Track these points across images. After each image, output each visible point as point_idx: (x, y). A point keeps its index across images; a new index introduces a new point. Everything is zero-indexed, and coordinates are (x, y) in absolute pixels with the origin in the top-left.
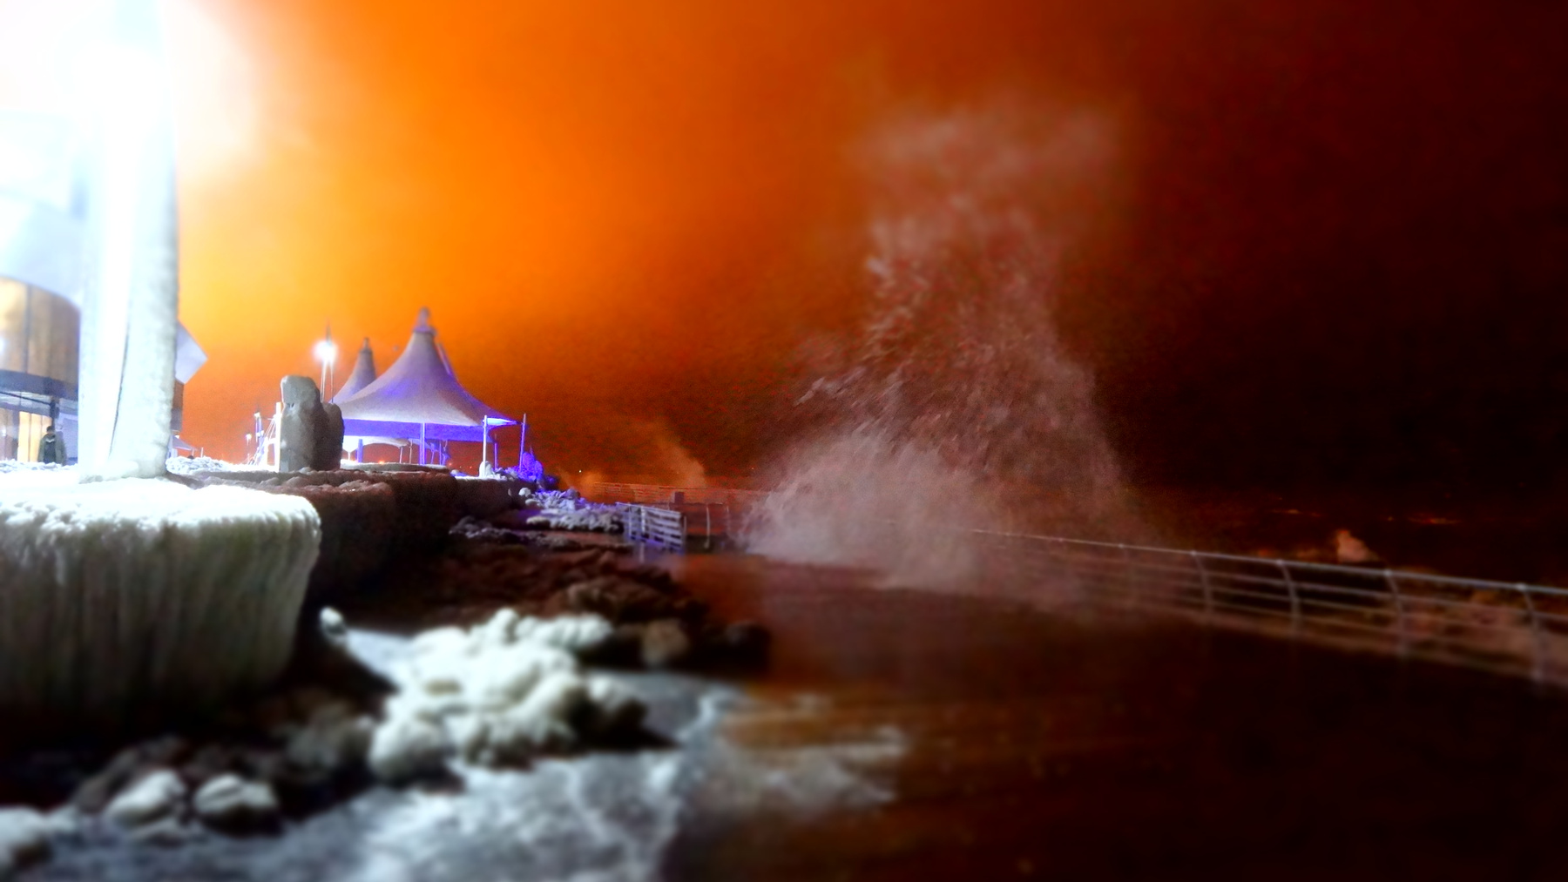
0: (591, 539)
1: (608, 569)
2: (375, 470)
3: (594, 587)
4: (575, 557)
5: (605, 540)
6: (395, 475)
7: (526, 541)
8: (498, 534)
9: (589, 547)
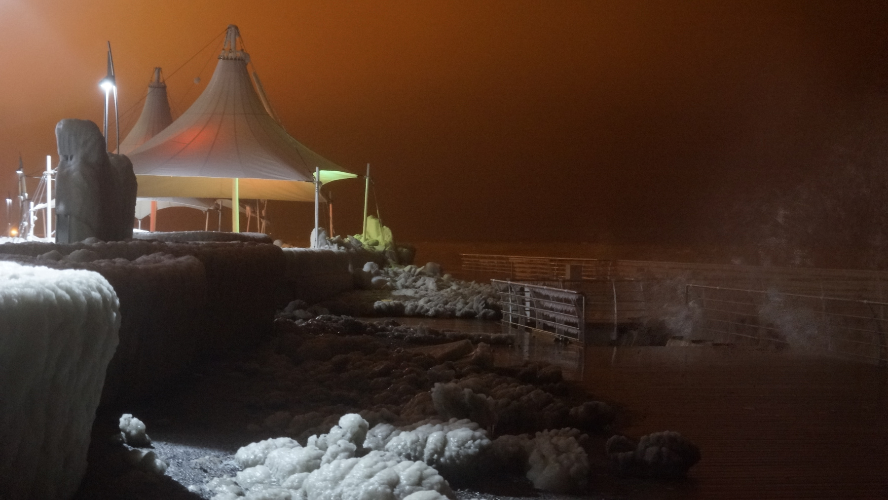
0: (459, 328)
1: (482, 366)
2: (176, 240)
3: (466, 388)
4: (438, 351)
5: (477, 331)
6: (204, 246)
7: (375, 330)
8: (336, 322)
9: (456, 338)
